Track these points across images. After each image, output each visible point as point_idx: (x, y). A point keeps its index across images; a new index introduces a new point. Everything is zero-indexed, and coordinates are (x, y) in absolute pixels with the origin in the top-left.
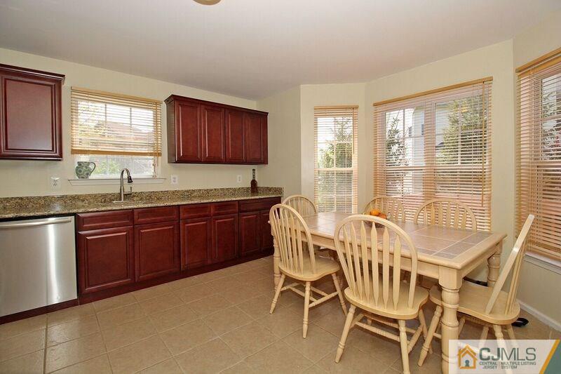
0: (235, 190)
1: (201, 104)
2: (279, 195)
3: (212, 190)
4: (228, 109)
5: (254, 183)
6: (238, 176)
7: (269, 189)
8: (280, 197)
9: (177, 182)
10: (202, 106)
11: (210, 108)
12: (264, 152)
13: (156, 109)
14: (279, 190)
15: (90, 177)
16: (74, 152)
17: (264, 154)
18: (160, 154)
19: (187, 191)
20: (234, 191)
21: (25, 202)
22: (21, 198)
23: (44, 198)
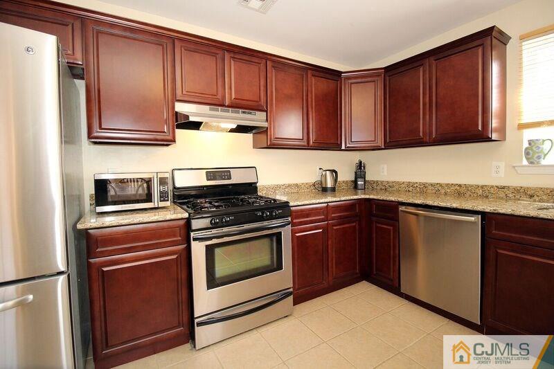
15: (543, 163)
21: (462, 190)
22: (460, 186)
23: (482, 187)
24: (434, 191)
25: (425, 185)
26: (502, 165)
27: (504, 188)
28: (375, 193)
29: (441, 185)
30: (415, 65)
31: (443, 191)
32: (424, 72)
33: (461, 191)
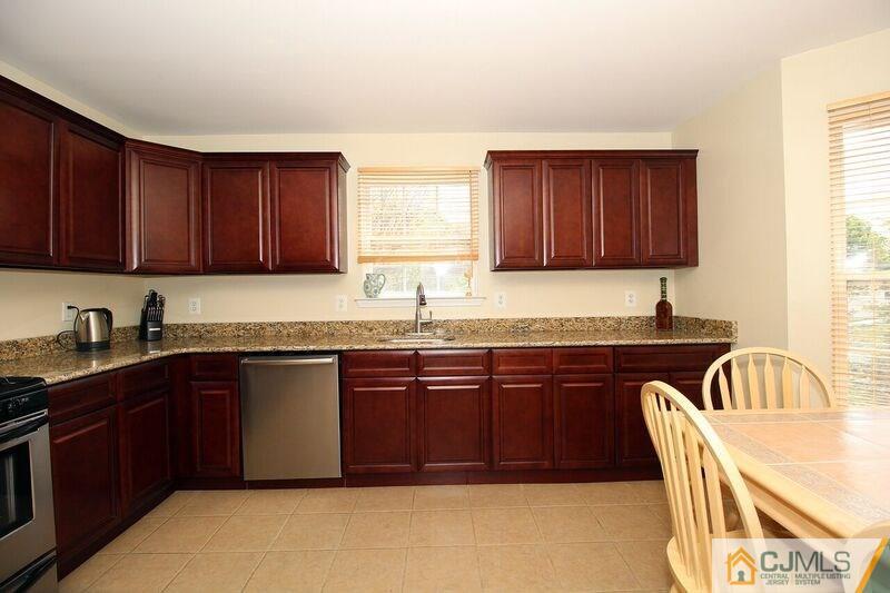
0: (619, 321)
1: (542, 159)
2: (728, 340)
3: (569, 320)
4: (596, 158)
5: (663, 307)
6: (628, 293)
7: (700, 324)
8: (729, 344)
9: (504, 304)
10: (543, 162)
11: (558, 163)
12: (686, 239)
13: (470, 182)
14: (726, 328)
15: (380, 296)
16: (362, 260)
17: (686, 245)
18: (475, 257)
19: (522, 321)
20: (618, 325)
21: (308, 329)
22: (305, 324)
23: (328, 323)
24: (274, 333)
25: (262, 326)
26: (345, 298)
27: (348, 323)
28: (179, 343)
29: (282, 324)
30: (254, 165)
31: (285, 332)
32: (264, 178)
33: (305, 330)
